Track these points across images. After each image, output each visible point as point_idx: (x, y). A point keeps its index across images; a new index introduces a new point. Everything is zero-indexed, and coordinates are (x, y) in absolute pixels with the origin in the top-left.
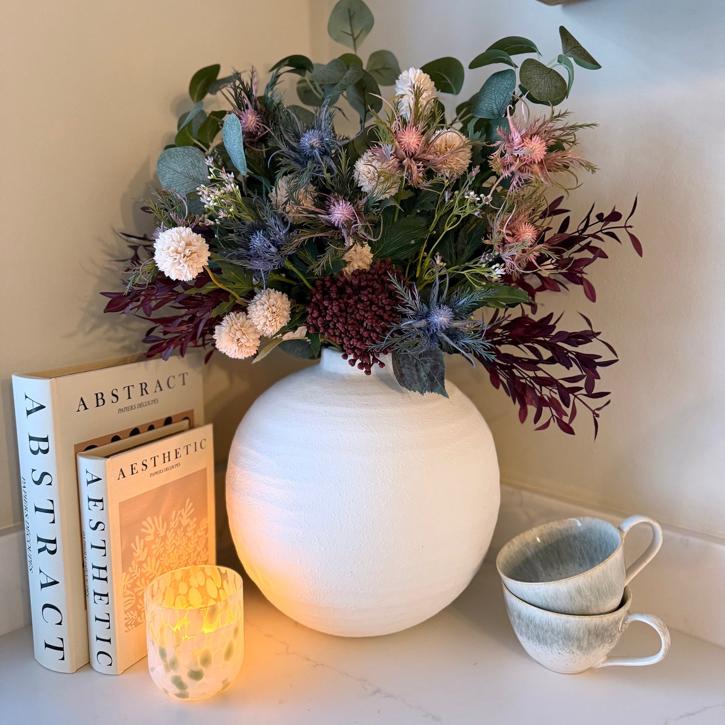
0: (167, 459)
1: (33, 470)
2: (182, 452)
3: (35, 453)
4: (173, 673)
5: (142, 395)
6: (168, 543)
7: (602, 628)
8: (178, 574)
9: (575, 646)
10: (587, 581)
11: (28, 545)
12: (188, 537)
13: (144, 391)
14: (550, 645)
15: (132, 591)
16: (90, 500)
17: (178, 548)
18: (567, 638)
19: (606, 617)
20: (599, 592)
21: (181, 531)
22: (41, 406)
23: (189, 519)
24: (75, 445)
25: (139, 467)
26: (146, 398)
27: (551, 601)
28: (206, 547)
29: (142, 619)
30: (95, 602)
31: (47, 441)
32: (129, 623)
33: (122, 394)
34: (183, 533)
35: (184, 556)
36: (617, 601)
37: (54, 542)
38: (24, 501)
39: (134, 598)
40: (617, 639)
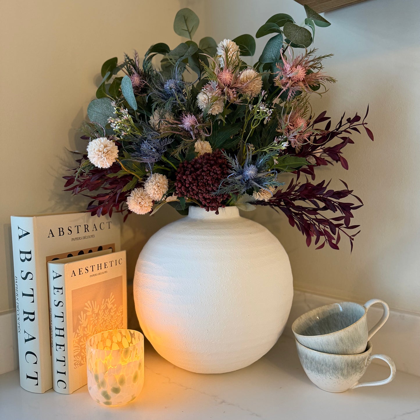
0: (100, 268)
1: (22, 271)
2: (108, 265)
3: (23, 261)
4: (102, 389)
5: (85, 232)
6: (100, 318)
7: (355, 363)
8: (106, 334)
9: (340, 374)
10: (346, 334)
11: (18, 317)
12: (111, 315)
13: (86, 229)
14: (325, 373)
15: (78, 344)
16: (55, 288)
17: (105, 321)
18: (336, 369)
19: (358, 356)
20: (353, 341)
21: (108, 311)
22: (28, 232)
23: (112, 305)
24: (46, 257)
25: (83, 271)
26: (87, 234)
27: (325, 346)
28: (122, 323)
29: (84, 362)
30: (57, 350)
31: (31, 254)
32: (76, 363)
33: (74, 230)
34: (108, 313)
35: (109, 327)
36: (364, 347)
37: (33, 314)
38: (16, 291)
39: (80, 349)
40: (364, 370)
